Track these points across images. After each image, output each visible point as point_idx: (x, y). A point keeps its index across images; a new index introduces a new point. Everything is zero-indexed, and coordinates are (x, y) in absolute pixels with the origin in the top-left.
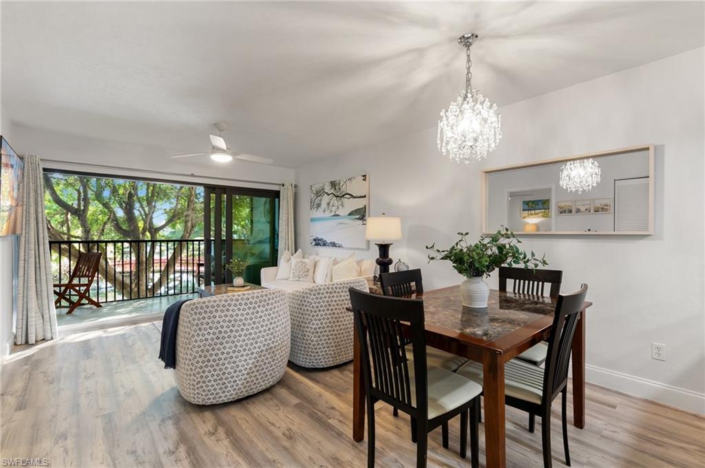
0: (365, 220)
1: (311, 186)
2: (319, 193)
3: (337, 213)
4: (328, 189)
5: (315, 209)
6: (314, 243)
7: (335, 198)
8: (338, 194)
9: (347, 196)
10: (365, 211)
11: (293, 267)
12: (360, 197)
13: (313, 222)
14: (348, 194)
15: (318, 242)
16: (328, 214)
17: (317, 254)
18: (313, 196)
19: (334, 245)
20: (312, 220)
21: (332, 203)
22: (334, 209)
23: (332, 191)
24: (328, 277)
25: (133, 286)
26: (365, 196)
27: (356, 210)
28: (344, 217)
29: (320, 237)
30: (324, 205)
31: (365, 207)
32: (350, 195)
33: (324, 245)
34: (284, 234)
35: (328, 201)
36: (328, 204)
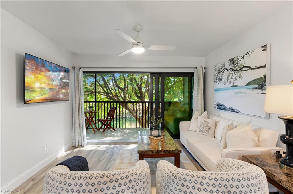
0: (265, 89)
1: (215, 66)
2: (221, 70)
3: (234, 84)
4: (227, 66)
5: (218, 82)
6: (217, 107)
7: (233, 72)
8: (236, 68)
9: (246, 69)
10: (265, 81)
11: (199, 124)
12: (259, 68)
13: (216, 92)
14: (246, 67)
15: (220, 107)
16: (227, 85)
17: (219, 116)
18: (216, 72)
19: (232, 110)
20: (216, 90)
21: (231, 76)
22: (232, 81)
23: (231, 67)
24: (222, 139)
25: (141, 119)
26: (265, 66)
27: (254, 81)
28: (242, 87)
29: (221, 103)
30: (224, 78)
31: (265, 76)
32: (248, 67)
33: (225, 109)
34: (196, 100)
35: (227, 75)
36: (228, 77)
